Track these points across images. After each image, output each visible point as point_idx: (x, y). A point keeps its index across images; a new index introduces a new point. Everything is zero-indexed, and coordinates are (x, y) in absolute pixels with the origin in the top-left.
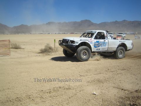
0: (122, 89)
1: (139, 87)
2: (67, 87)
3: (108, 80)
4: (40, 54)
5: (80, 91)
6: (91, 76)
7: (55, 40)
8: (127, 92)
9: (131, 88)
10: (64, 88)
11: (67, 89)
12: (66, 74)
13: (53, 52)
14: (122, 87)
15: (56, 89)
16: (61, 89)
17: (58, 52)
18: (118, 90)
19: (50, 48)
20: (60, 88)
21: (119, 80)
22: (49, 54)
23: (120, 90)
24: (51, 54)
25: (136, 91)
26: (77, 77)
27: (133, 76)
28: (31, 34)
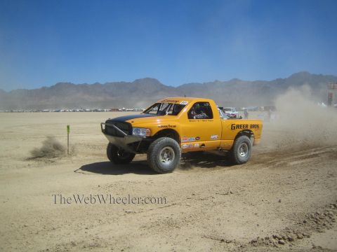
0: (222, 240)
1: (260, 234)
2: (91, 242)
3: (191, 220)
4: (31, 162)
5: (122, 251)
6: (151, 212)
7: (68, 127)
8: (232, 246)
9: (242, 236)
10: (82, 246)
11: (91, 246)
12: (92, 210)
13: (65, 156)
14: (221, 236)
15: (62, 248)
16: (74, 248)
17: (76, 155)
18: (212, 242)
19: (57, 147)
20: (73, 244)
21: (216, 218)
22: (52, 162)
23: (218, 242)
24: (60, 161)
25: (253, 242)
26: (117, 216)
27: (249, 208)
28: (12, 112)
